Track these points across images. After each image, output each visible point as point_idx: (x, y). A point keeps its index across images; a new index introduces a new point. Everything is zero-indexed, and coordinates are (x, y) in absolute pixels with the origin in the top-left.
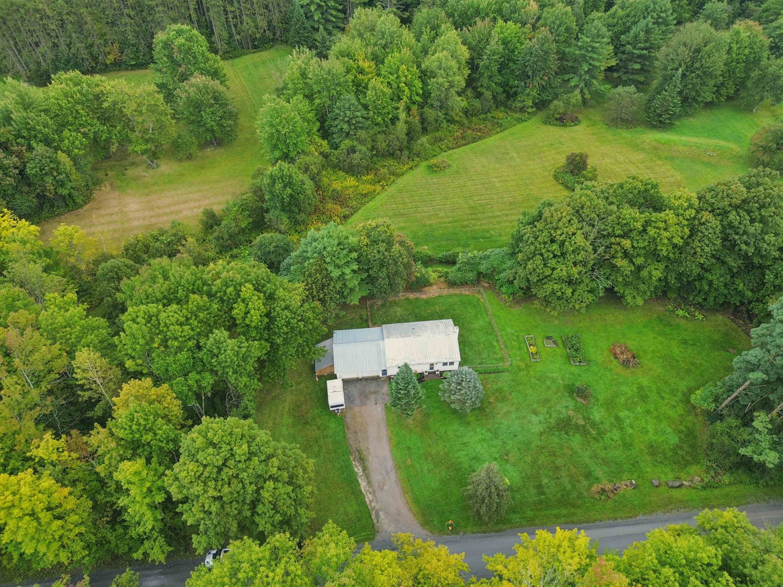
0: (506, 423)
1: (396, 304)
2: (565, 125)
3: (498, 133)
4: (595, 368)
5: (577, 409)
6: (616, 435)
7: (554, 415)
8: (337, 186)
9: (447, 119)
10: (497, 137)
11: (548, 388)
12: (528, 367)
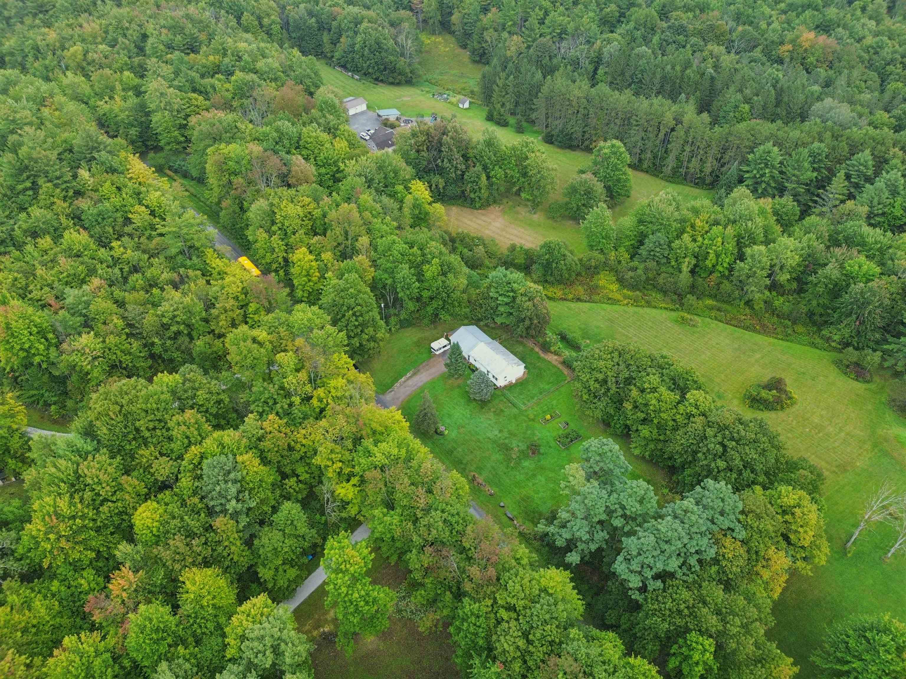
0: (482, 420)
4: (564, 454)
5: (522, 452)
6: (520, 477)
7: (507, 441)
8: (601, 283)
9: (749, 303)
10: (772, 340)
11: (525, 433)
12: (533, 420)
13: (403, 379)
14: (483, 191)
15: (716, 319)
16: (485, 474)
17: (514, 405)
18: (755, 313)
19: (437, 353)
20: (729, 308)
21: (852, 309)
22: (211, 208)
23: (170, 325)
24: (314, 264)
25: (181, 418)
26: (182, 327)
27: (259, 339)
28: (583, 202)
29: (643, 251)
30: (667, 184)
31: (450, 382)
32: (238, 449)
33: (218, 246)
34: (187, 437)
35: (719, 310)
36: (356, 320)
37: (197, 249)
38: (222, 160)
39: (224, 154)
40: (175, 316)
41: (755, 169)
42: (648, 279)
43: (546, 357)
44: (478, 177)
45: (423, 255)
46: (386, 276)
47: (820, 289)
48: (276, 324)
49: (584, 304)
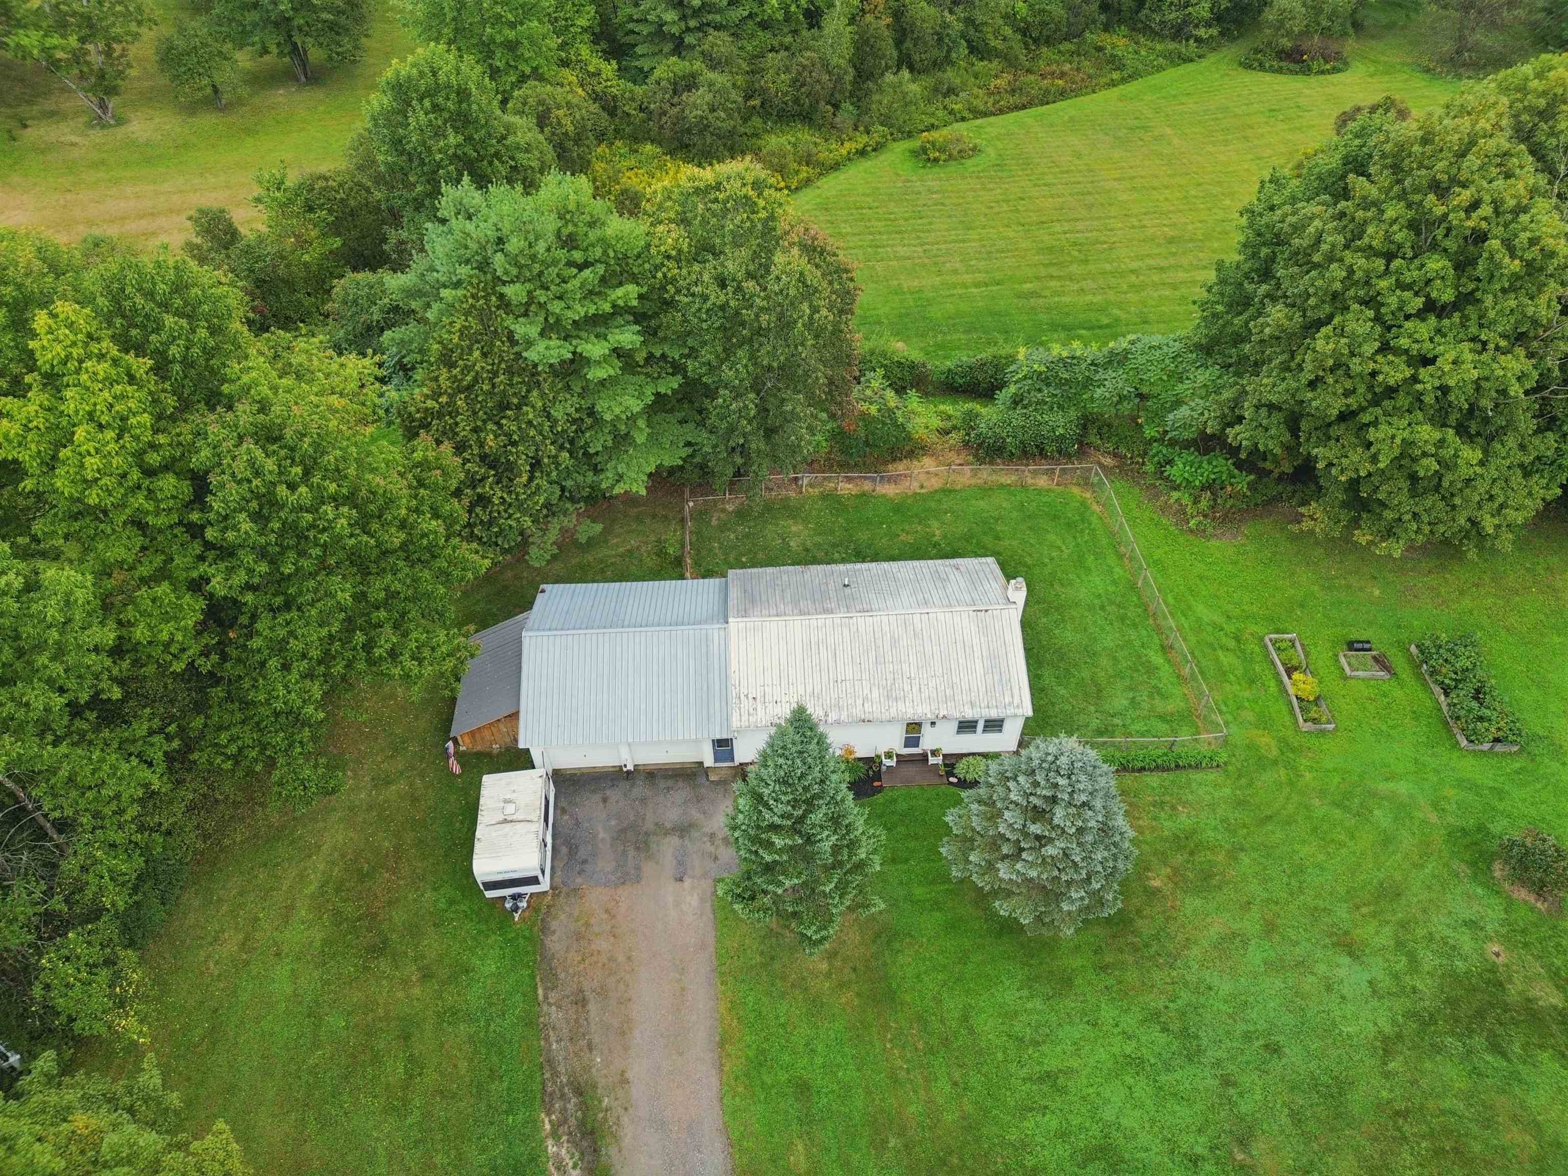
0: (1226, 987)
1: (791, 511)
2: (1307, 71)
3: (1113, 84)
4: (1552, 767)
5: (1517, 937)
7: (1428, 961)
11: (1384, 841)
19: (545, 885)
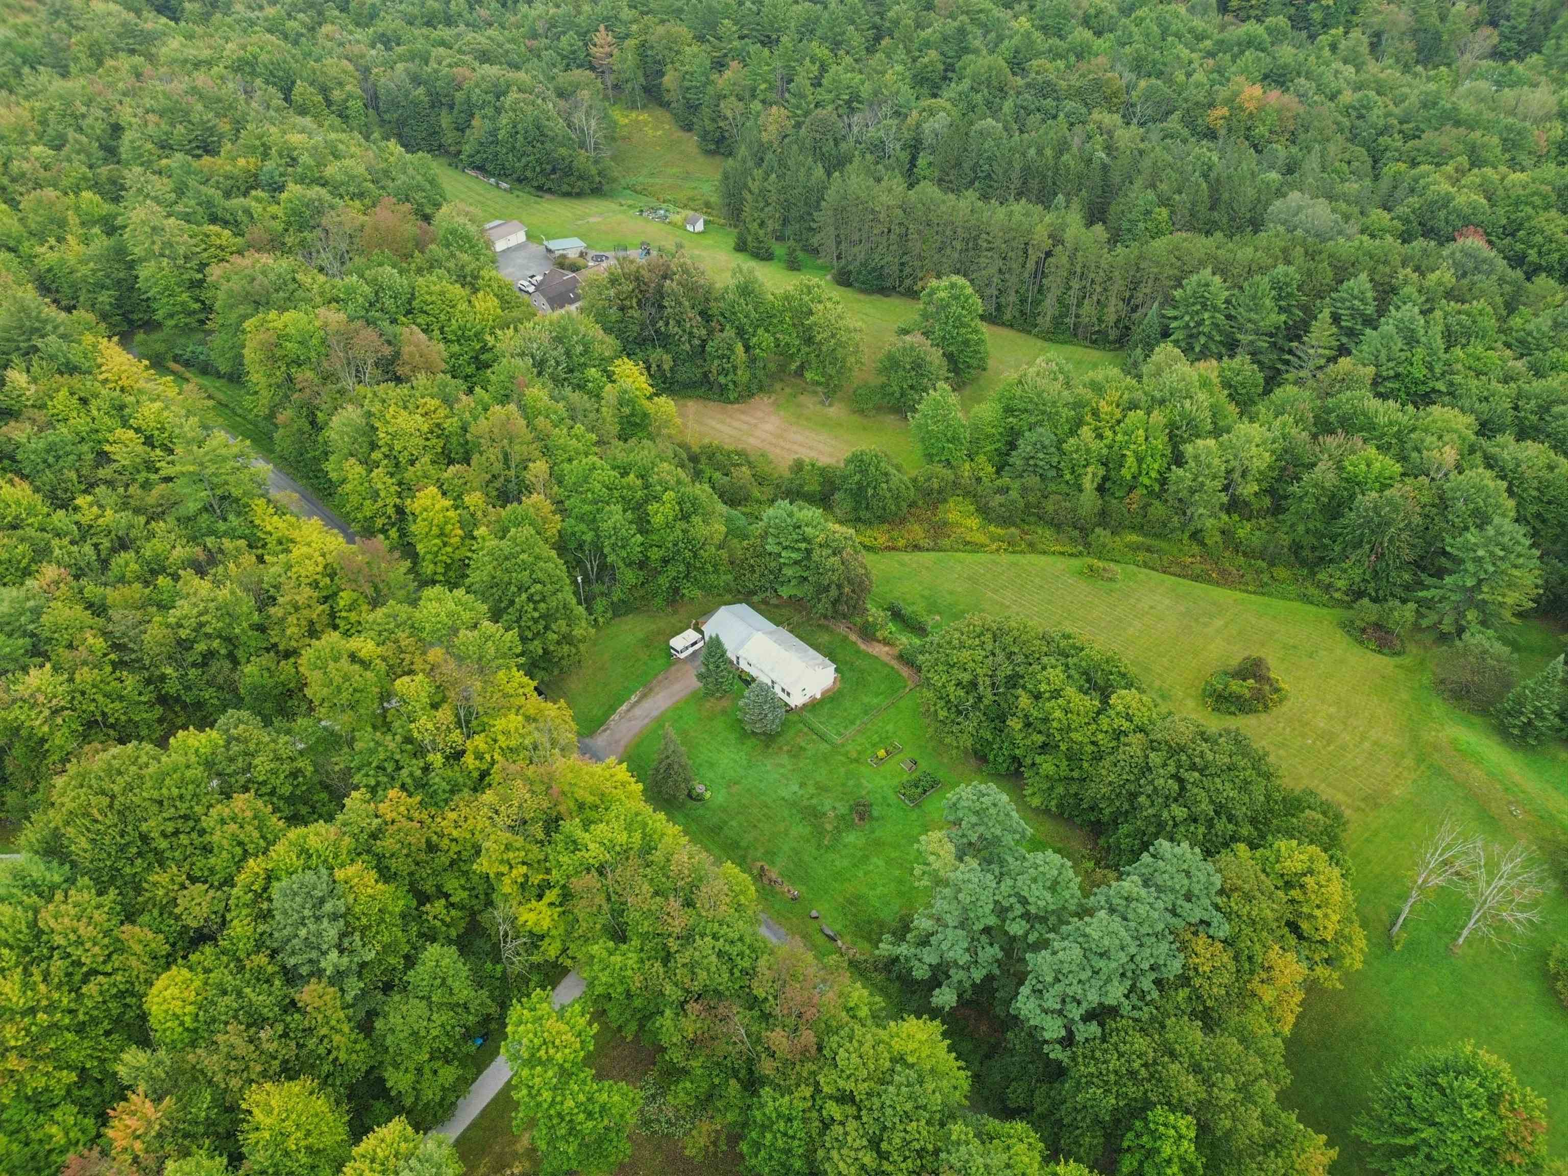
0: (769, 768)
4: (914, 816)
6: (841, 863)
7: (814, 801)
8: (952, 517)
9: (1196, 536)
10: (1239, 595)
11: (843, 785)
12: (857, 761)
13: (624, 707)
14: (739, 372)
15: (1146, 565)
16: (781, 861)
17: (822, 737)
18: (1207, 553)
19: (682, 656)
20: (1164, 545)
21: (1362, 534)
22: (256, 426)
23: (195, 641)
24: (451, 513)
25: (227, 810)
26: (216, 644)
27: (363, 654)
28: (910, 382)
29: (1016, 459)
30: (1046, 344)
31: (708, 705)
32: (336, 856)
33: (274, 494)
34: (240, 844)
35: (1149, 550)
36: (535, 609)
37: (237, 500)
38: (274, 339)
39: (275, 329)
40: (201, 625)
41: (1187, 313)
42: (1027, 505)
43: (870, 650)
44: (731, 348)
45: (647, 486)
46: (583, 527)
47: (1308, 506)
48: (392, 626)
49: (925, 554)
